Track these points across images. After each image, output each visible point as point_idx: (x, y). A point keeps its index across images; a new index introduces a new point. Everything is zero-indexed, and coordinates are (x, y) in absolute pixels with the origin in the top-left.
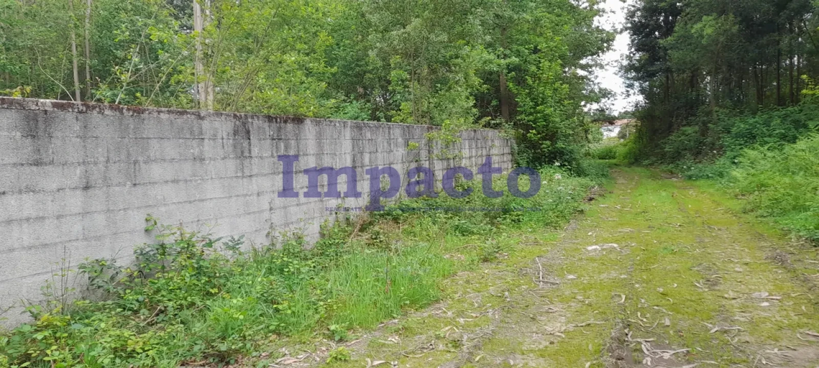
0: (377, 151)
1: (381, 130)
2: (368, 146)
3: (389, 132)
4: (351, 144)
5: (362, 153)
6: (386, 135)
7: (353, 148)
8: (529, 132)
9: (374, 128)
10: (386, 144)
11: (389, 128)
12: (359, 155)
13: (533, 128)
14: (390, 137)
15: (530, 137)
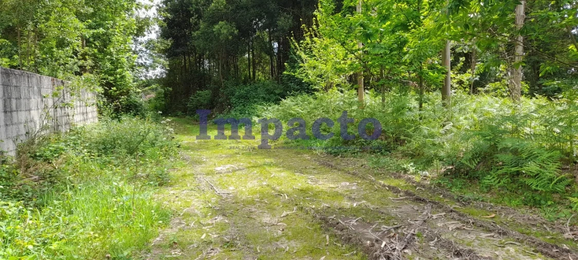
0: (21, 98)
1: (23, 77)
2: (14, 92)
3: (28, 80)
4: (2, 89)
5: (10, 98)
6: (26, 83)
7: (4, 93)
8: (111, 89)
9: (18, 76)
10: (26, 91)
11: (28, 77)
12: (8, 100)
13: (113, 86)
14: (29, 85)
15: (111, 93)
